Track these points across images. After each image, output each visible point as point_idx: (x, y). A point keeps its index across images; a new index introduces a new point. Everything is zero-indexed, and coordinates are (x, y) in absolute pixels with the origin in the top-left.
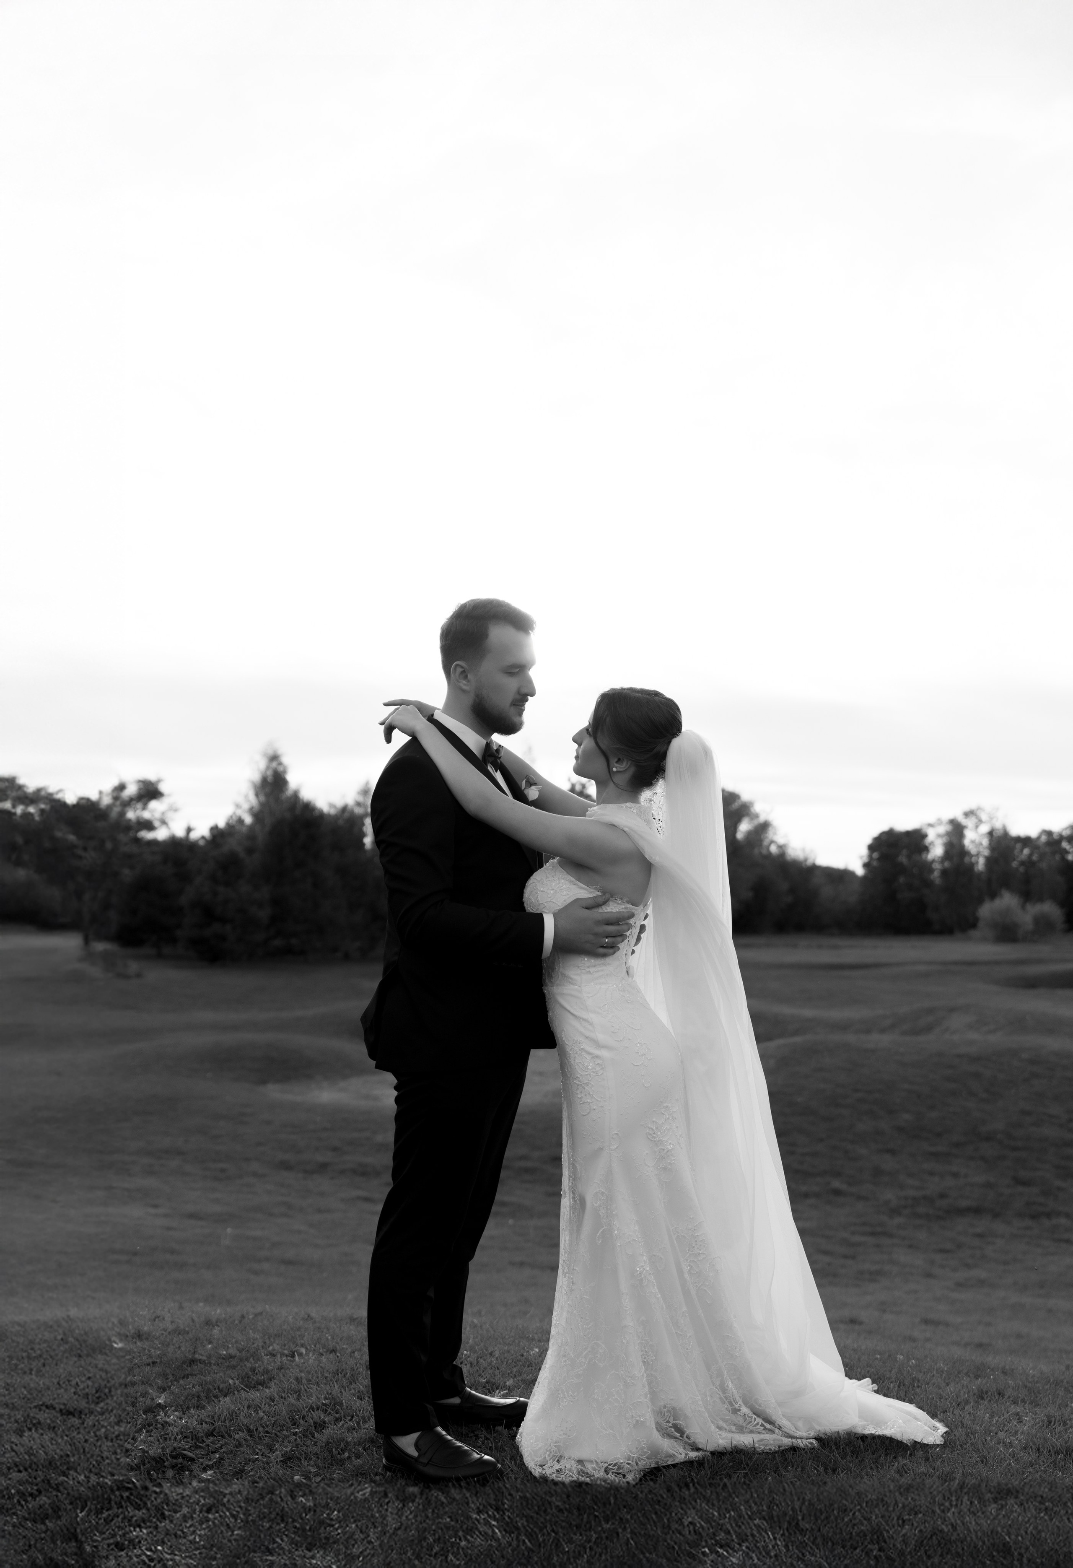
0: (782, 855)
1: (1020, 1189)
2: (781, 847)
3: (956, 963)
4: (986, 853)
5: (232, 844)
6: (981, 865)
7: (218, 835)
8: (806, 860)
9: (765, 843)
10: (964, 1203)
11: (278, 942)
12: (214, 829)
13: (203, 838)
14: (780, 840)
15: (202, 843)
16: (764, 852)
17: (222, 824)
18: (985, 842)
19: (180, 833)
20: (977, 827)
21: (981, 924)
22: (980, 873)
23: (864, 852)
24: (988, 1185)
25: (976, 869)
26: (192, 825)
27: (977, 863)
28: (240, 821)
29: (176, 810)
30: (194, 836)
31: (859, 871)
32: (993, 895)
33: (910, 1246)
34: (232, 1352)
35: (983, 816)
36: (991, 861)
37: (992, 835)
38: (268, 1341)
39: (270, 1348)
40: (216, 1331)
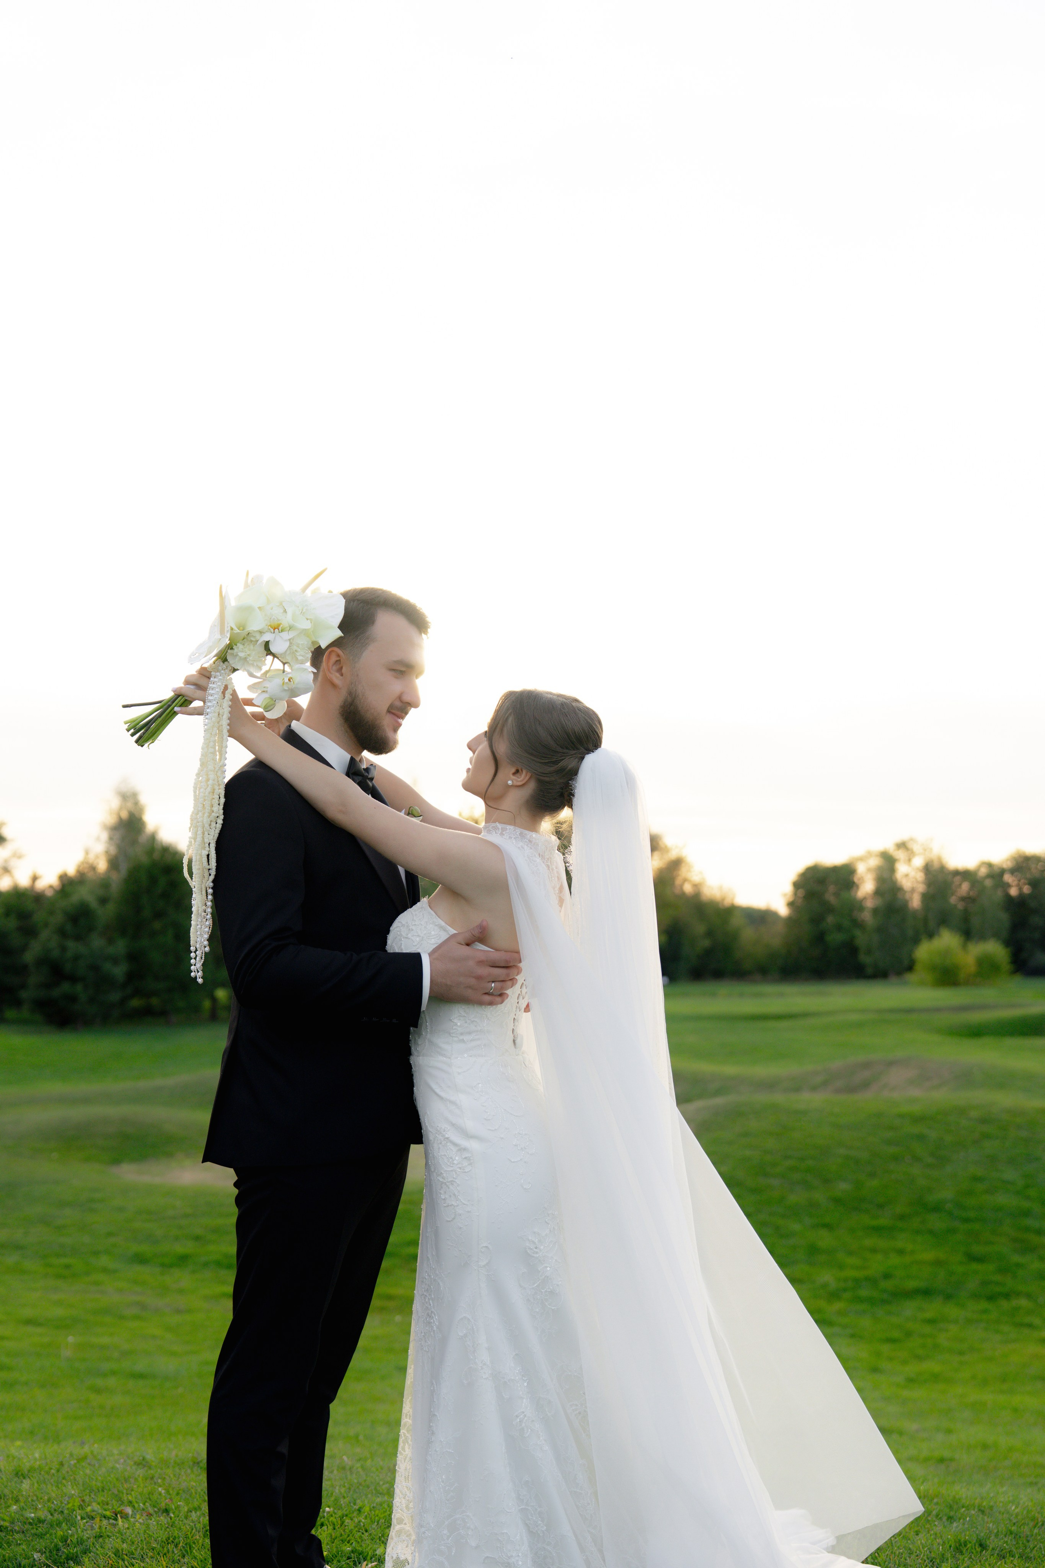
0: (697, 895)
1: (975, 1266)
2: (696, 886)
3: (892, 1011)
4: (921, 888)
5: (84, 894)
6: (916, 902)
7: (67, 884)
8: (723, 900)
9: (678, 882)
10: (912, 1284)
11: (135, 1003)
12: (63, 878)
13: (51, 887)
14: (695, 877)
15: (49, 893)
16: (677, 891)
17: (71, 871)
18: (920, 876)
19: (24, 881)
20: (910, 860)
21: (918, 967)
22: (915, 912)
23: (789, 889)
24: (938, 1263)
25: (910, 905)
26: (39, 872)
27: (911, 898)
28: (93, 868)
29: (20, 857)
30: (41, 885)
31: (782, 910)
32: (931, 935)
33: (852, 1336)
34: (42, 1514)
35: (916, 848)
36: (927, 898)
37: (927, 869)
38: (87, 1499)
39: (89, 1509)
40: (26, 1485)
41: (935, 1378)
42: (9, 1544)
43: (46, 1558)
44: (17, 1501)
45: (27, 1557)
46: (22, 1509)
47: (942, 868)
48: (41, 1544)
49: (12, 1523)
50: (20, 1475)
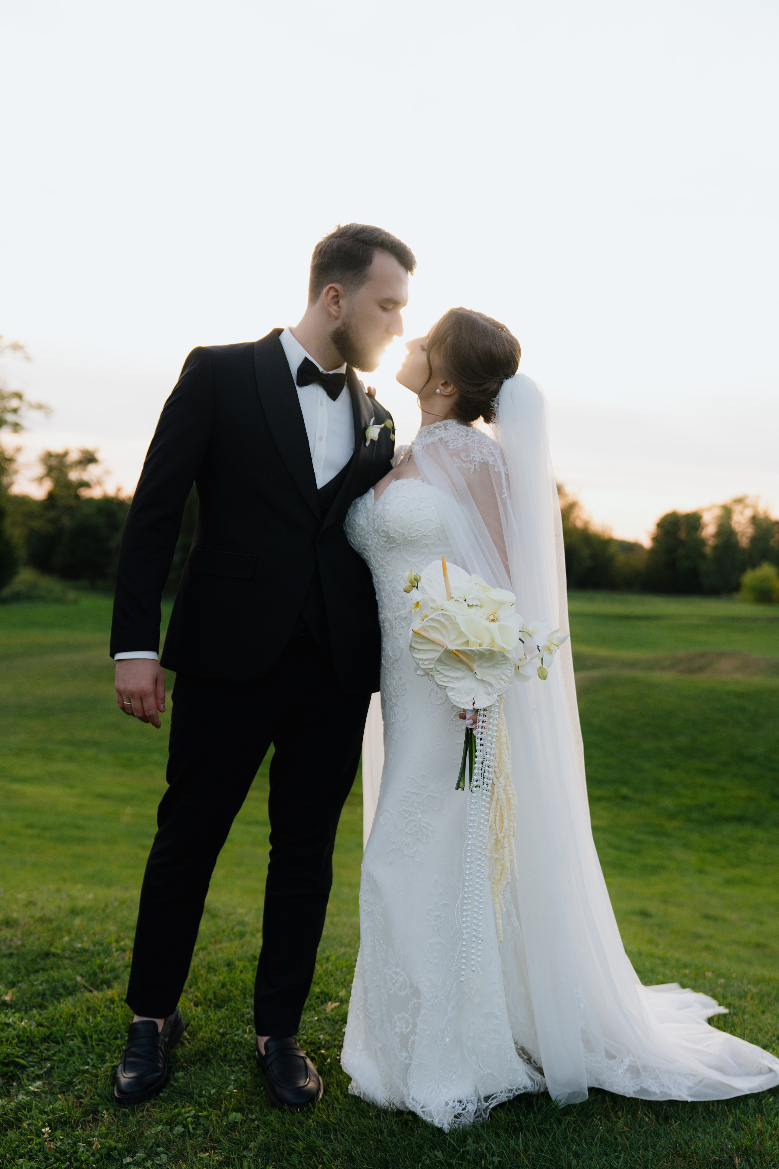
0: (585, 529)
2: (584, 522)
3: (722, 617)
4: (750, 534)
6: (745, 542)
8: (604, 534)
14: (584, 515)
18: (749, 524)
20: (743, 512)
21: (743, 589)
22: (744, 549)
23: (653, 529)
25: (741, 545)
27: (742, 541)
31: (648, 544)
32: (754, 567)
34: (87, 945)
35: (748, 501)
36: (754, 540)
37: (755, 520)
38: (122, 935)
39: (122, 943)
40: (77, 921)
41: (746, 881)
42: (59, 968)
43: (86, 981)
44: (69, 932)
45: (71, 979)
46: (72, 940)
47: (767, 519)
48: (84, 969)
49: (64, 950)
50: (74, 912)
